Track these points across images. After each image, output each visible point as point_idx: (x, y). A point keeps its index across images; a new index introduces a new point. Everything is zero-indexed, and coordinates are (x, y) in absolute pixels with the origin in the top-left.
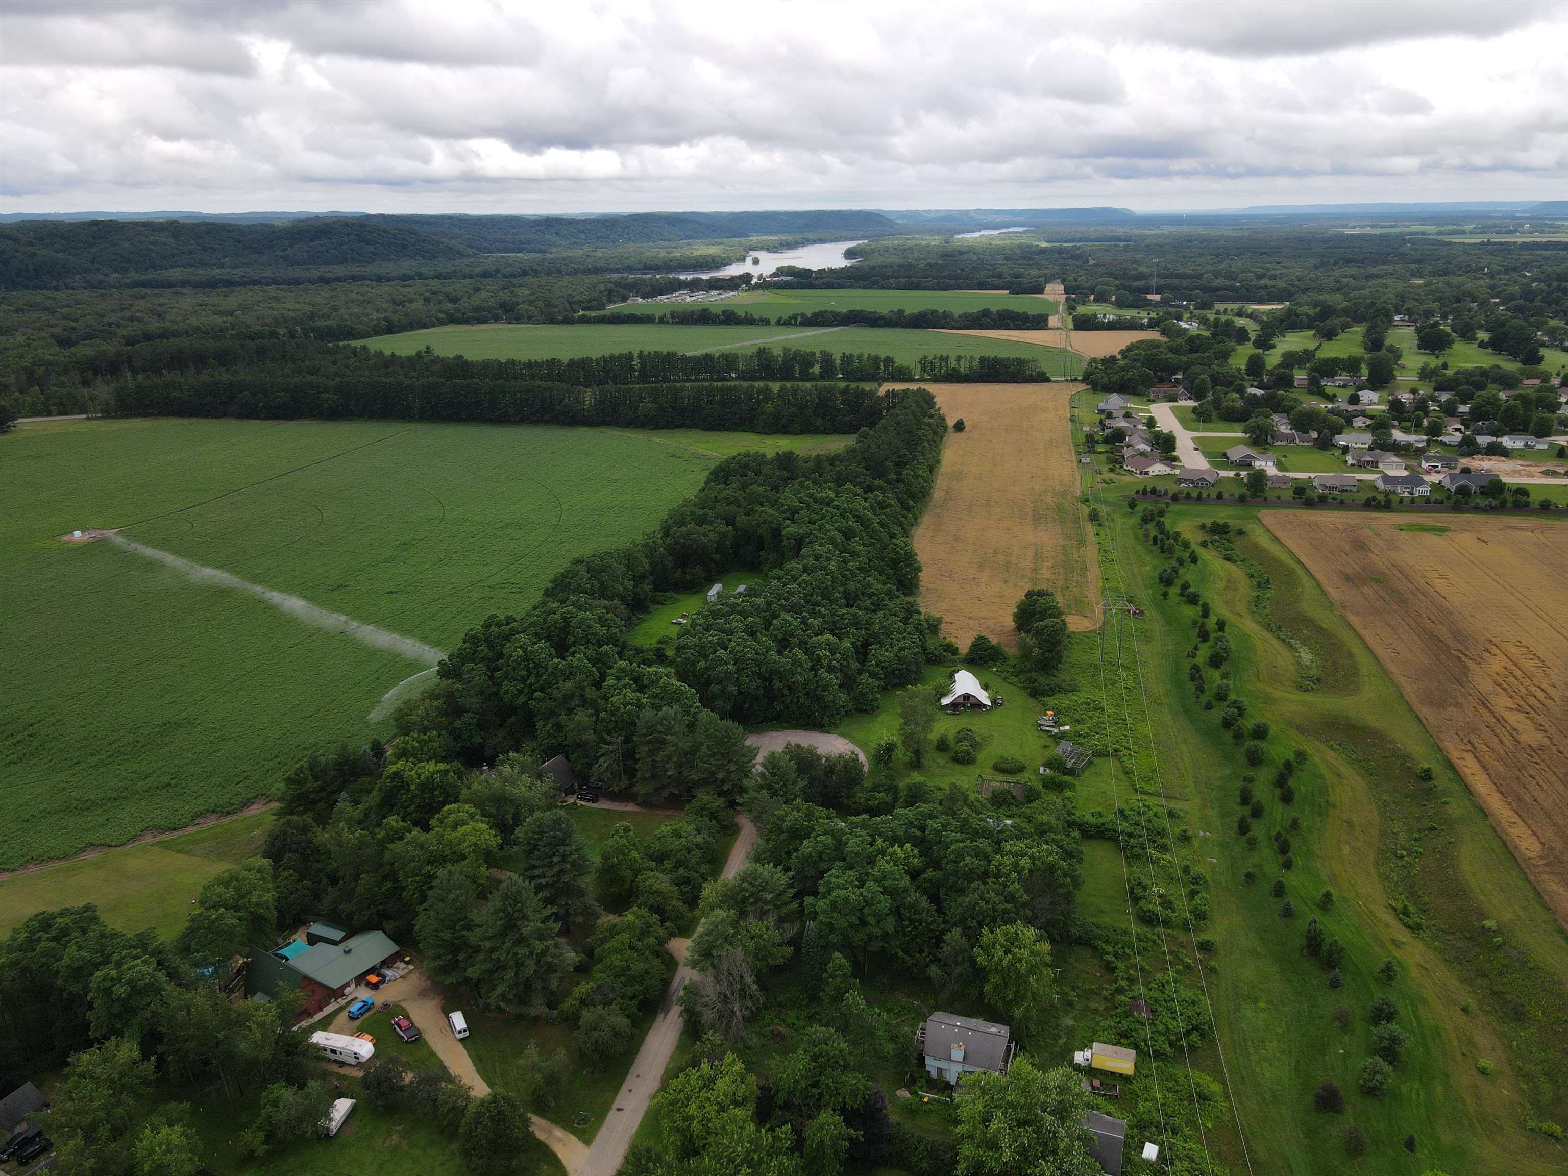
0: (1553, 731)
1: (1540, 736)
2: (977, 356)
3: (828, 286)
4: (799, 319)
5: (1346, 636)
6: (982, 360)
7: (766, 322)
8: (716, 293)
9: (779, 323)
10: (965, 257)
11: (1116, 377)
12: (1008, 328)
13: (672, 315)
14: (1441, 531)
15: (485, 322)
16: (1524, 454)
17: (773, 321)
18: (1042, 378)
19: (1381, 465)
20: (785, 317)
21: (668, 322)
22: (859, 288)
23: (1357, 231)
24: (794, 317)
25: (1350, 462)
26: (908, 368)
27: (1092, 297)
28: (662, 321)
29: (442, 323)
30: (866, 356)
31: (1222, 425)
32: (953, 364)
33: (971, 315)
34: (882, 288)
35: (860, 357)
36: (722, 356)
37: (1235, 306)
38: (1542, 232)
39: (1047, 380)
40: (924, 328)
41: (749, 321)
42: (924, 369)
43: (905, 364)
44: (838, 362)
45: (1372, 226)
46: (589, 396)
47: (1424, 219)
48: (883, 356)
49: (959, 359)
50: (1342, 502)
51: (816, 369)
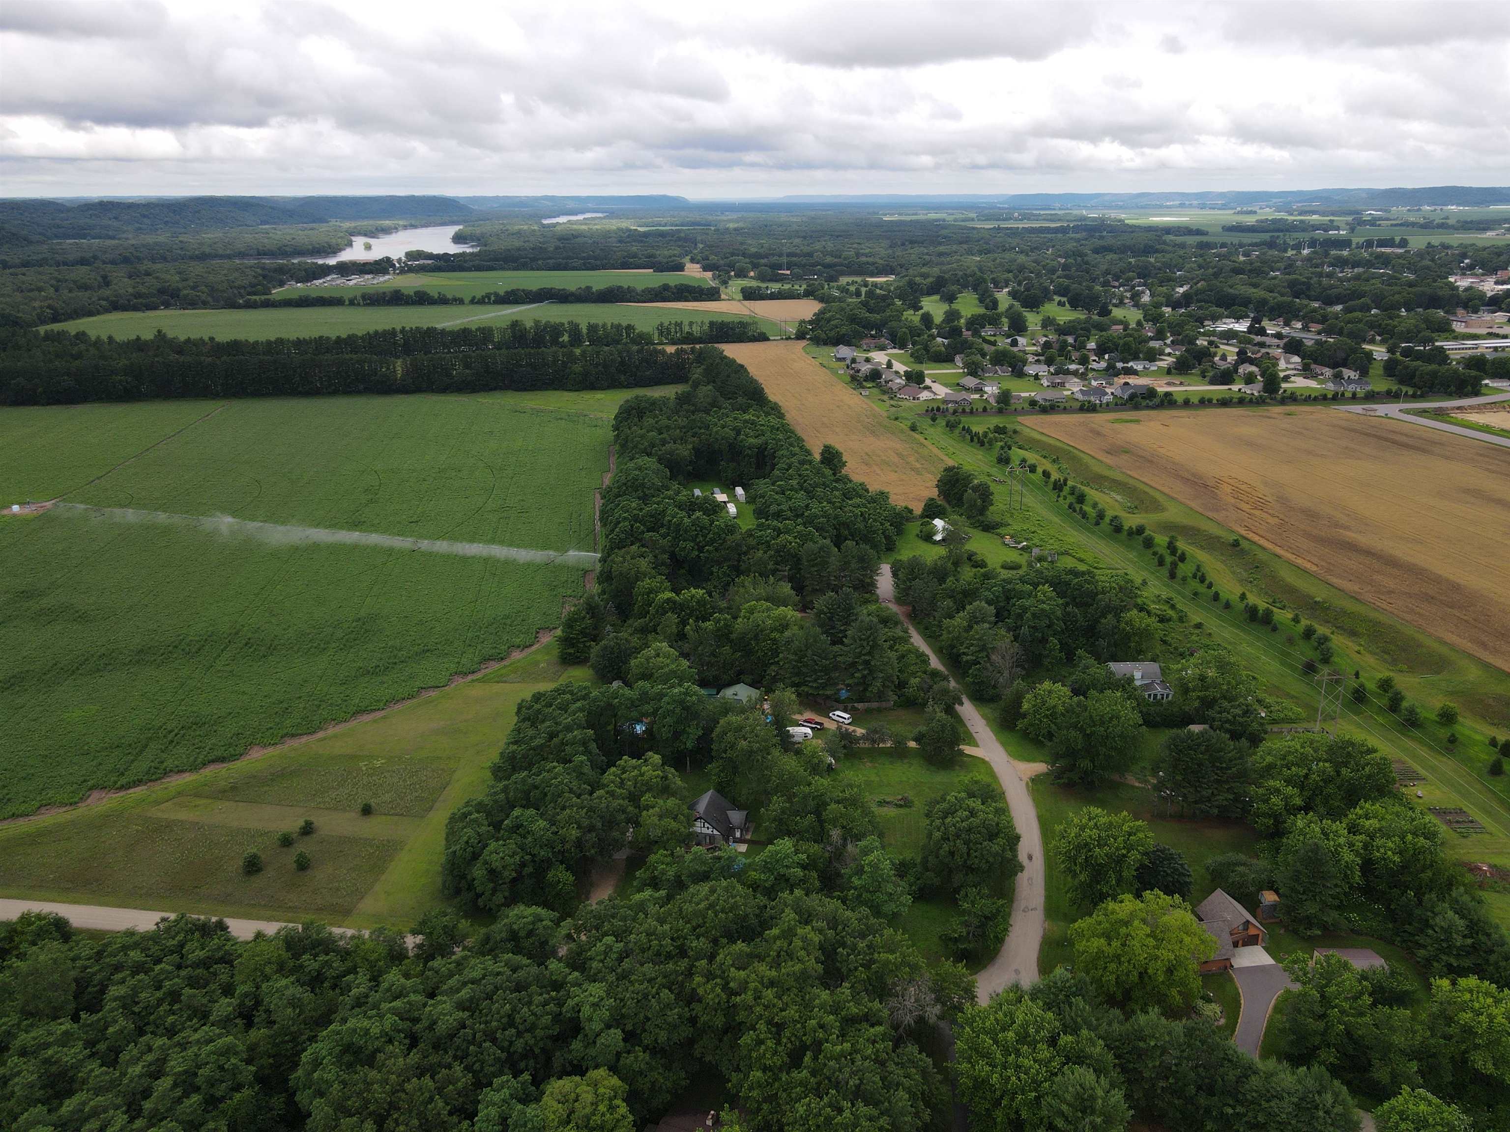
0: (1281, 516)
1: (1276, 520)
2: (707, 322)
3: (479, 269)
4: (493, 298)
5: (1131, 482)
6: (712, 324)
7: (459, 301)
8: (370, 276)
9: (473, 301)
10: (579, 240)
11: (833, 333)
12: (687, 300)
13: (364, 297)
14: (1137, 421)
15: (155, 308)
16: (1146, 372)
17: (467, 301)
18: (763, 338)
19: (1067, 385)
20: (478, 296)
21: (359, 305)
22: (510, 269)
23: (896, 218)
24: (488, 296)
25: (1045, 384)
26: (648, 334)
27: (732, 273)
28: (352, 303)
29: (107, 311)
30: (609, 325)
31: (934, 365)
32: (686, 329)
33: (653, 289)
34: (532, 269)
35: (604, 326)
36: (478, 329)
37: (859, 279)
38: (1029, 219)
39: (768, 339)
40: (611, 302)
41: (443, 301)
42: (661, 333)
43: (645, 330)
44: (585, 331)
45: (900, 214)
46: (399, 367)
47: (938, 208)
48: (624, 324)
49: (691, 324)
50: (1065, 408)
51: (566, 338)
